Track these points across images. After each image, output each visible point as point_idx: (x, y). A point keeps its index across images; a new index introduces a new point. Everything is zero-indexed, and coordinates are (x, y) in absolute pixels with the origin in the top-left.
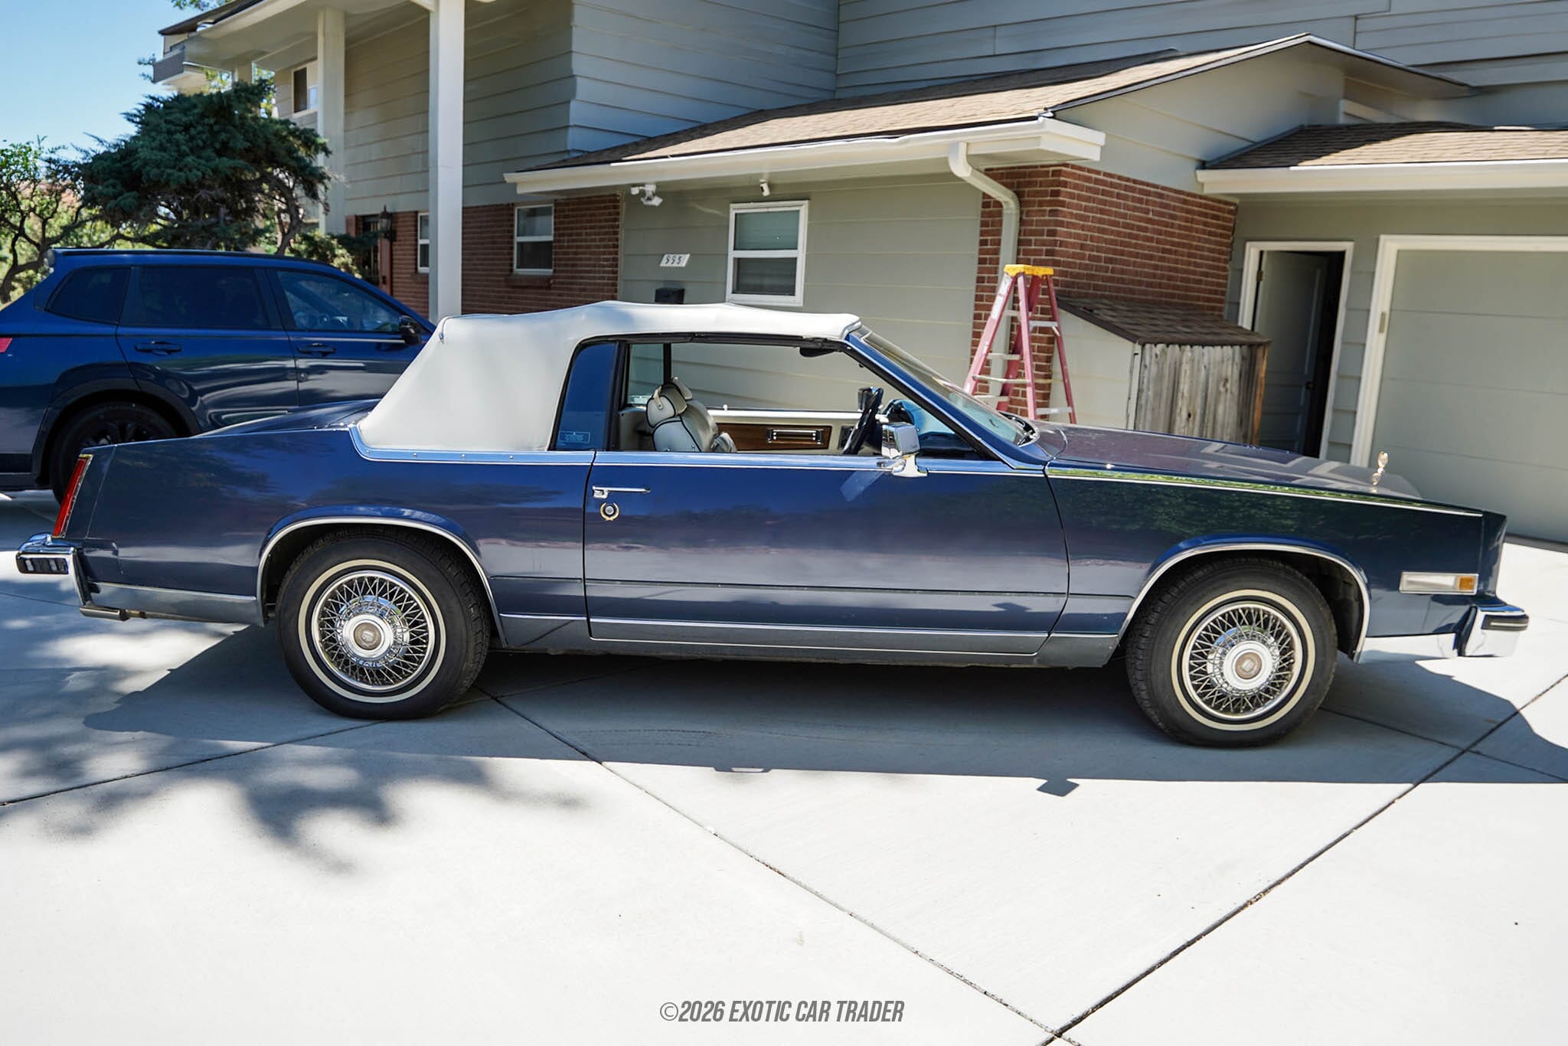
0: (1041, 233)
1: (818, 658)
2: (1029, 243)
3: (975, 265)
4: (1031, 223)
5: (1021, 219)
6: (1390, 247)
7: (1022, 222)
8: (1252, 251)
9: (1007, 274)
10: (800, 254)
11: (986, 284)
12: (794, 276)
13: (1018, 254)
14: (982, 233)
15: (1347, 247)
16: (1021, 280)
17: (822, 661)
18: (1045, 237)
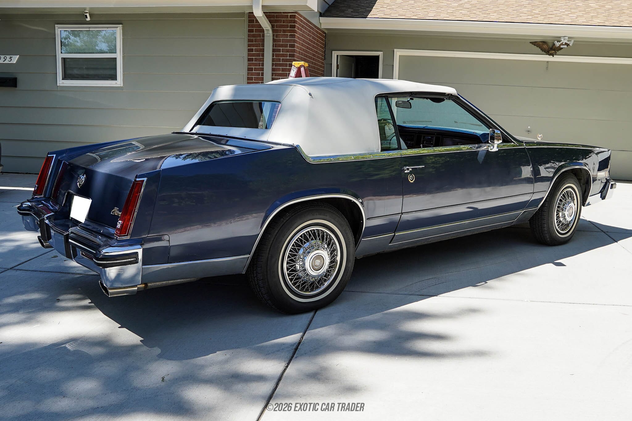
0: (286, 46)
1: (451, 237)
2: (279, 51)
3: (246, 62)
4: (279, 41)
5: (273, 38)
6: (398, 53)
7: (274, 40)
8: (335, 54)
9: (294, 66)
10: (119, 56)
11: (254, 72)
12: (115, 69)
13: (273, 56)
14: (249, 46)
15: (380, 54)
16: (302, 69)
17: (453, 238)
18: (288, 48)
